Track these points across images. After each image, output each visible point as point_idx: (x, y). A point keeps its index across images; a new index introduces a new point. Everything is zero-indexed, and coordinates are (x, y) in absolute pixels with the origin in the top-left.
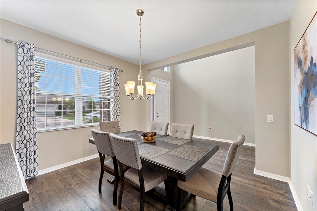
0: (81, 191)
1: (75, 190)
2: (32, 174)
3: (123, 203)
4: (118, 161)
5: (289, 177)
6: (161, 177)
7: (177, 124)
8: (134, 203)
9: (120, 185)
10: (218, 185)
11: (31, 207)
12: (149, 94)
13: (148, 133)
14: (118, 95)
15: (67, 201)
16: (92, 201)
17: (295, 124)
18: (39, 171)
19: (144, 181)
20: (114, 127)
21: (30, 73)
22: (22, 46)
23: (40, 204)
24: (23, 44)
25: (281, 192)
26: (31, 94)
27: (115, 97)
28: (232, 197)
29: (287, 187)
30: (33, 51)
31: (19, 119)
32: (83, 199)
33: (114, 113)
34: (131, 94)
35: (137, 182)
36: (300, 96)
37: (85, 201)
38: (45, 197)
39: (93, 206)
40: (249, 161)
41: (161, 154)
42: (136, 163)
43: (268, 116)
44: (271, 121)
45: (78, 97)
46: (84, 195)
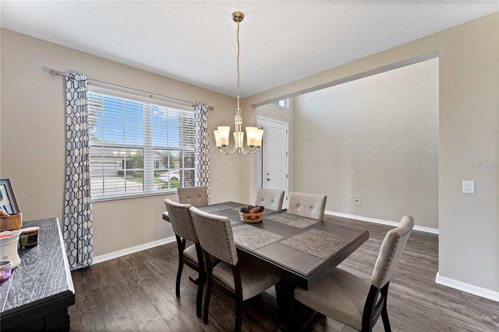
0: (151, 292)
1: (142, 290)
2: (86, 261)
3: (210, 314)
4: (203, 249)
6: (268, 279)
7: (298, 193)
8: (229, 317)
11: (83, 310)
12: (251, 146)
13: (251, 207)
14: (206, 147)
15: (131, 304)
16: (167, 308)
18: (94, 258)
20: (199, 196)
21: (82, 116)
22: (72, 78)
23: (95, 306)
24: (73, 75)
26: (84, 146)
27: (201, 149)
30: (86, 85)
31: (68, 183)
32: (154, 303)
33: (200, 174)
34: (224, 146)
35: (232, 283)
37: (156, 307)
38: (101, 296)
39: (168, 316)
40: (428, 260)
41: (269, 242)
42: (228, 255)
43: (463, 181)
44: (470, 192)
45: (148, 151)
46: (156, 298)
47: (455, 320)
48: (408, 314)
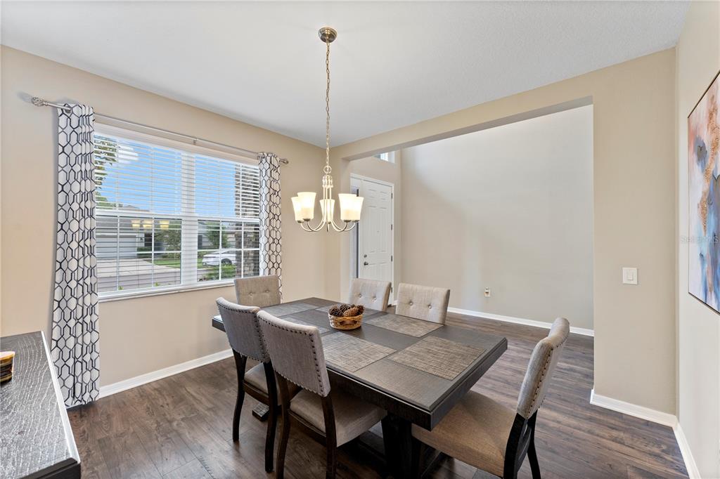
0: (194, 438)
1: (179, 435)
2: (87, 394)
3: (287, 469)
4: (277, 373)
5: (675, 414)
6: (373, 412)
7: (411, 286)
8: (313, 469)
9: (280, 424)
10: (505, 435)
12: (347, 221)
13: (344, 308)
14: (276, 217)
15: (162, 459)
16: (219, 461)
17: (690, 293)
18: (101, 389)
19: (336, 421)
20: (267, 291)
21: (83, 170)
22: (68, 111)
23: (104, 464)
24: (69, 107)
25: (656, 450)
26: (86, 216)
27: (270, 220)
28: (538, 459)
29: (670, 437)
30: (91, 123)
31: (59, 274)
32: (199, 456)
33: (267, 257)
34: (307, 220)
35: (321, 422)
36: (703, 229)
37: (202, 461)
38: (114, 448)
40: (579, 372)
41: (373, 359)
42: (317, 381)
43: (624, 269)
44: (632, 282)
45: (188, 223)
46: (201, 446)
47: (617, 454)
48: (557, 449)
